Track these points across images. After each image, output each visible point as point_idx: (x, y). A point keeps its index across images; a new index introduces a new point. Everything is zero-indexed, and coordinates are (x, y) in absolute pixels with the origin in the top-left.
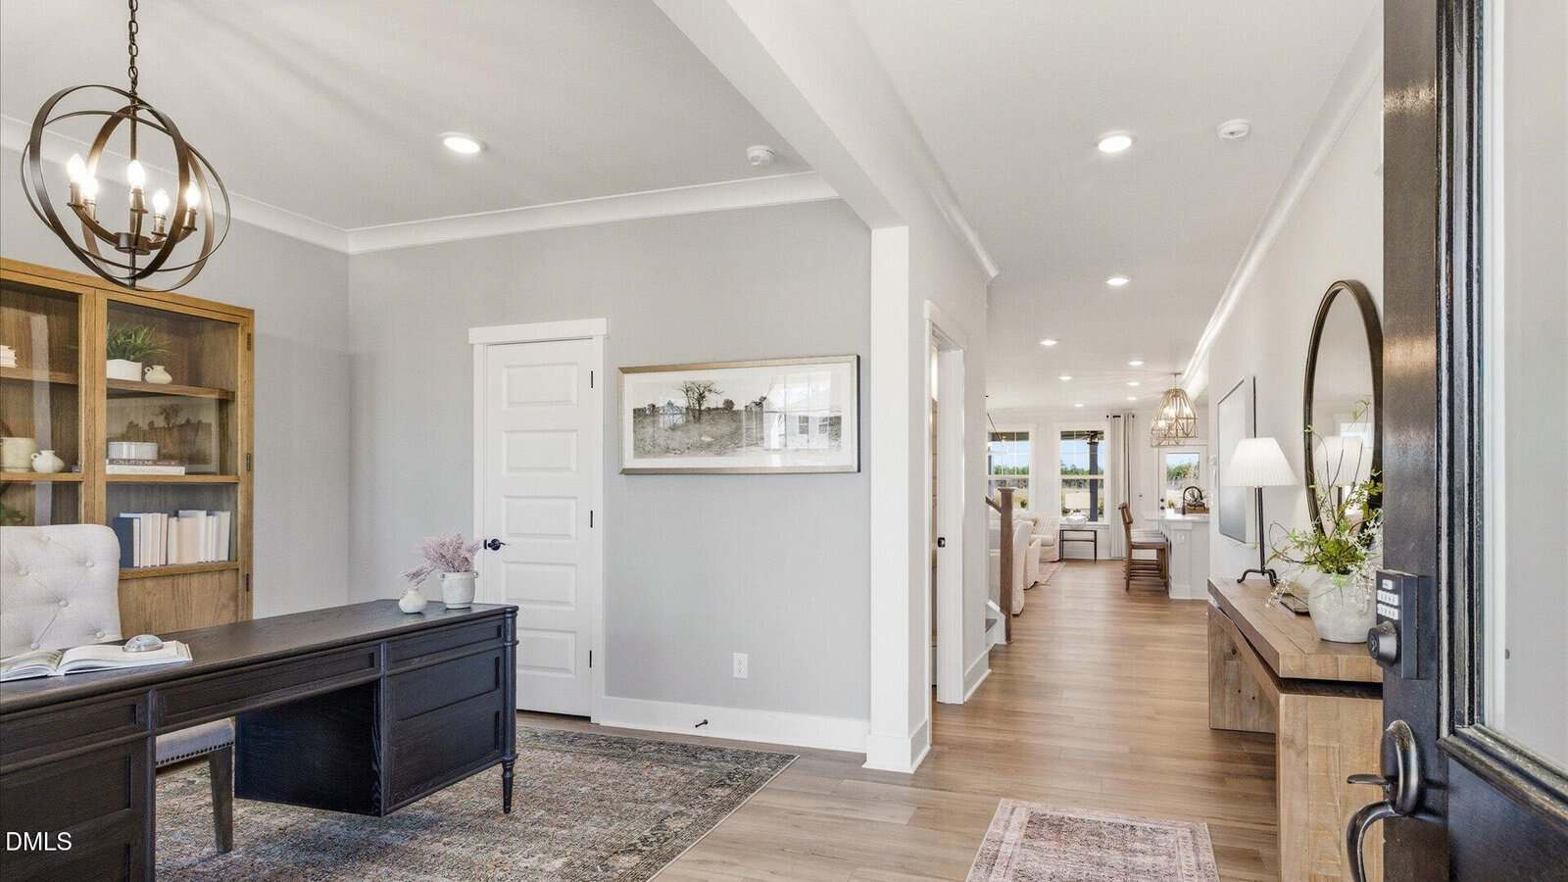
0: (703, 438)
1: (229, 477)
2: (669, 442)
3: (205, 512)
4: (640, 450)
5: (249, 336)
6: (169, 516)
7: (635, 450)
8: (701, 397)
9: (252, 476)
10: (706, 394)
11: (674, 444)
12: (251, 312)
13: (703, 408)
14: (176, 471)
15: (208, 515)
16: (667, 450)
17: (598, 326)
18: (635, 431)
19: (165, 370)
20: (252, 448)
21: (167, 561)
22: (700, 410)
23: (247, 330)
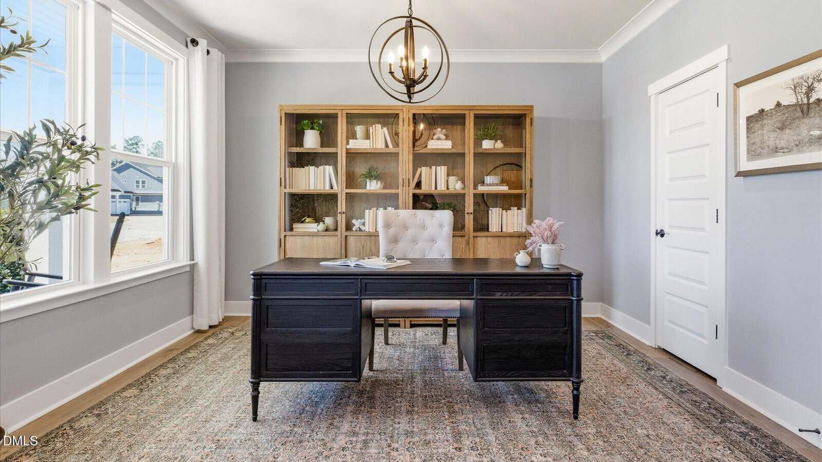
0: (812, 133)
1: (522, 190)
2: (778, 142)
3: (516, 208)
4: (753, 154)
5: (531, 119)
6: (503, 210)
7: (748, 153)
8: (811, 89)
9: (532, 189)
10: (816, 84)
11: (783, 144)
12: (532, 107)
13: (812, 100)
14: (504, 189)
15: (518, 209)
16: (776, 150)
17: (720, 54)
18: (748, 137)
19: (501, 142)
20: (532, 176)
21: (502, 230)
22: (808, 104)
23: (530, 116)
